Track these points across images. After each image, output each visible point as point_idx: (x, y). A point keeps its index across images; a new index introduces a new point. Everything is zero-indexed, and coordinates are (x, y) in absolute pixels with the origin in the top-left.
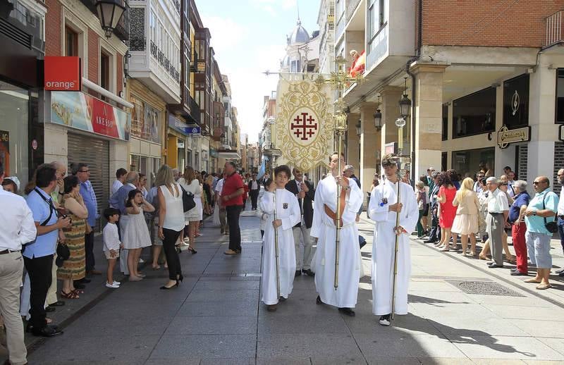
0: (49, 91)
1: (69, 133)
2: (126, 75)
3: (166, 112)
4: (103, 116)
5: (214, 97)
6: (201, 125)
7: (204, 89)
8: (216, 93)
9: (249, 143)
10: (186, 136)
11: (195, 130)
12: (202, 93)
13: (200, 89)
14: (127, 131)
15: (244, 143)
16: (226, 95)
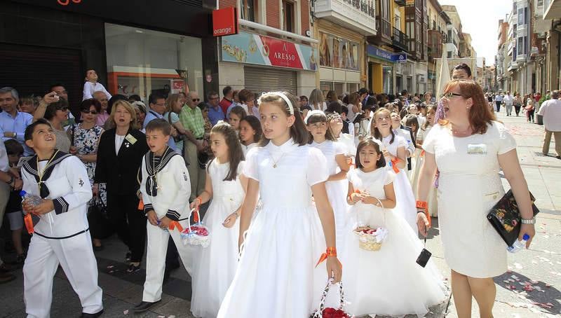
0: (220, 36)
1: (245, 67)
2: (313, 16)
3: (365, 43)
4: (285, 52)
5: (432, 26)
6: (411, 52)
7: (414, 21)
8: (434, 23)
9: (486, 65)
10: (393, 63)
11: (401, 57)
12: (412, 24)
13: (410, 21)
14: (314, 62)
15: (480, 65)
16: (450, 23)
